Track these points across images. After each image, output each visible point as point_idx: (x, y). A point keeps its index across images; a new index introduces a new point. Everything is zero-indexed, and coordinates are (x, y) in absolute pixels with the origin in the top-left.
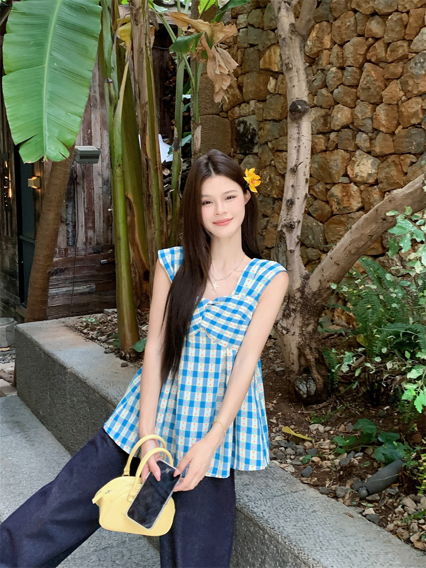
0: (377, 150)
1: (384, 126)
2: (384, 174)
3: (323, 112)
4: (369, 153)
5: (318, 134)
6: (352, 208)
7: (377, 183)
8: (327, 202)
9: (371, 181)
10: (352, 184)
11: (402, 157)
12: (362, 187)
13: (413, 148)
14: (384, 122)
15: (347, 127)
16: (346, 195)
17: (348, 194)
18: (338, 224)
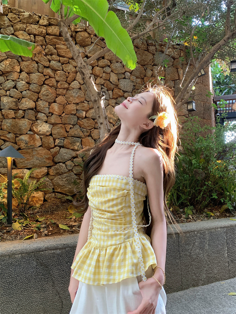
0: (53, 121)
1: (56, 112)
2: (56, 131)
3: (14, 100)
4: (46, 122)
5: (10, 109)
6: (36, 146)
7: (51, 135)
8: (16, 143)
9: (48, 134)
10: (36, 135)
11: (66, 125)
12: (42, 136)
13: (72, 122)
14: (57, 111)
15: (32, 109)
16: (33, 139)
17: (34, 139)
18: (25, 154)
